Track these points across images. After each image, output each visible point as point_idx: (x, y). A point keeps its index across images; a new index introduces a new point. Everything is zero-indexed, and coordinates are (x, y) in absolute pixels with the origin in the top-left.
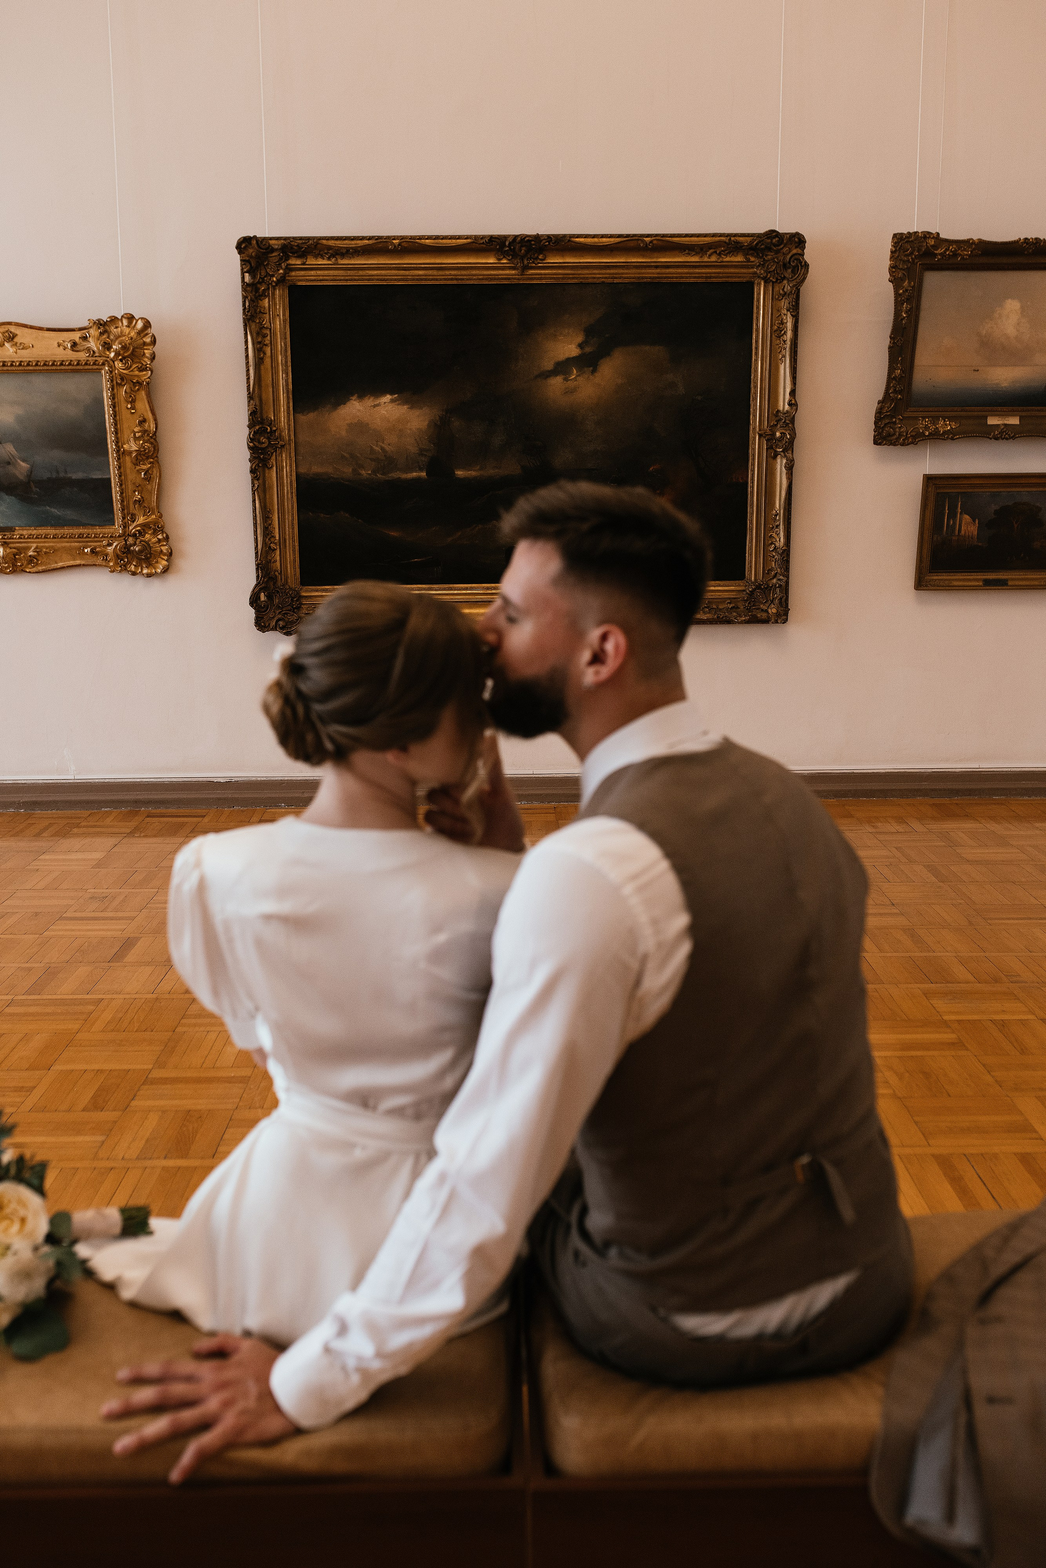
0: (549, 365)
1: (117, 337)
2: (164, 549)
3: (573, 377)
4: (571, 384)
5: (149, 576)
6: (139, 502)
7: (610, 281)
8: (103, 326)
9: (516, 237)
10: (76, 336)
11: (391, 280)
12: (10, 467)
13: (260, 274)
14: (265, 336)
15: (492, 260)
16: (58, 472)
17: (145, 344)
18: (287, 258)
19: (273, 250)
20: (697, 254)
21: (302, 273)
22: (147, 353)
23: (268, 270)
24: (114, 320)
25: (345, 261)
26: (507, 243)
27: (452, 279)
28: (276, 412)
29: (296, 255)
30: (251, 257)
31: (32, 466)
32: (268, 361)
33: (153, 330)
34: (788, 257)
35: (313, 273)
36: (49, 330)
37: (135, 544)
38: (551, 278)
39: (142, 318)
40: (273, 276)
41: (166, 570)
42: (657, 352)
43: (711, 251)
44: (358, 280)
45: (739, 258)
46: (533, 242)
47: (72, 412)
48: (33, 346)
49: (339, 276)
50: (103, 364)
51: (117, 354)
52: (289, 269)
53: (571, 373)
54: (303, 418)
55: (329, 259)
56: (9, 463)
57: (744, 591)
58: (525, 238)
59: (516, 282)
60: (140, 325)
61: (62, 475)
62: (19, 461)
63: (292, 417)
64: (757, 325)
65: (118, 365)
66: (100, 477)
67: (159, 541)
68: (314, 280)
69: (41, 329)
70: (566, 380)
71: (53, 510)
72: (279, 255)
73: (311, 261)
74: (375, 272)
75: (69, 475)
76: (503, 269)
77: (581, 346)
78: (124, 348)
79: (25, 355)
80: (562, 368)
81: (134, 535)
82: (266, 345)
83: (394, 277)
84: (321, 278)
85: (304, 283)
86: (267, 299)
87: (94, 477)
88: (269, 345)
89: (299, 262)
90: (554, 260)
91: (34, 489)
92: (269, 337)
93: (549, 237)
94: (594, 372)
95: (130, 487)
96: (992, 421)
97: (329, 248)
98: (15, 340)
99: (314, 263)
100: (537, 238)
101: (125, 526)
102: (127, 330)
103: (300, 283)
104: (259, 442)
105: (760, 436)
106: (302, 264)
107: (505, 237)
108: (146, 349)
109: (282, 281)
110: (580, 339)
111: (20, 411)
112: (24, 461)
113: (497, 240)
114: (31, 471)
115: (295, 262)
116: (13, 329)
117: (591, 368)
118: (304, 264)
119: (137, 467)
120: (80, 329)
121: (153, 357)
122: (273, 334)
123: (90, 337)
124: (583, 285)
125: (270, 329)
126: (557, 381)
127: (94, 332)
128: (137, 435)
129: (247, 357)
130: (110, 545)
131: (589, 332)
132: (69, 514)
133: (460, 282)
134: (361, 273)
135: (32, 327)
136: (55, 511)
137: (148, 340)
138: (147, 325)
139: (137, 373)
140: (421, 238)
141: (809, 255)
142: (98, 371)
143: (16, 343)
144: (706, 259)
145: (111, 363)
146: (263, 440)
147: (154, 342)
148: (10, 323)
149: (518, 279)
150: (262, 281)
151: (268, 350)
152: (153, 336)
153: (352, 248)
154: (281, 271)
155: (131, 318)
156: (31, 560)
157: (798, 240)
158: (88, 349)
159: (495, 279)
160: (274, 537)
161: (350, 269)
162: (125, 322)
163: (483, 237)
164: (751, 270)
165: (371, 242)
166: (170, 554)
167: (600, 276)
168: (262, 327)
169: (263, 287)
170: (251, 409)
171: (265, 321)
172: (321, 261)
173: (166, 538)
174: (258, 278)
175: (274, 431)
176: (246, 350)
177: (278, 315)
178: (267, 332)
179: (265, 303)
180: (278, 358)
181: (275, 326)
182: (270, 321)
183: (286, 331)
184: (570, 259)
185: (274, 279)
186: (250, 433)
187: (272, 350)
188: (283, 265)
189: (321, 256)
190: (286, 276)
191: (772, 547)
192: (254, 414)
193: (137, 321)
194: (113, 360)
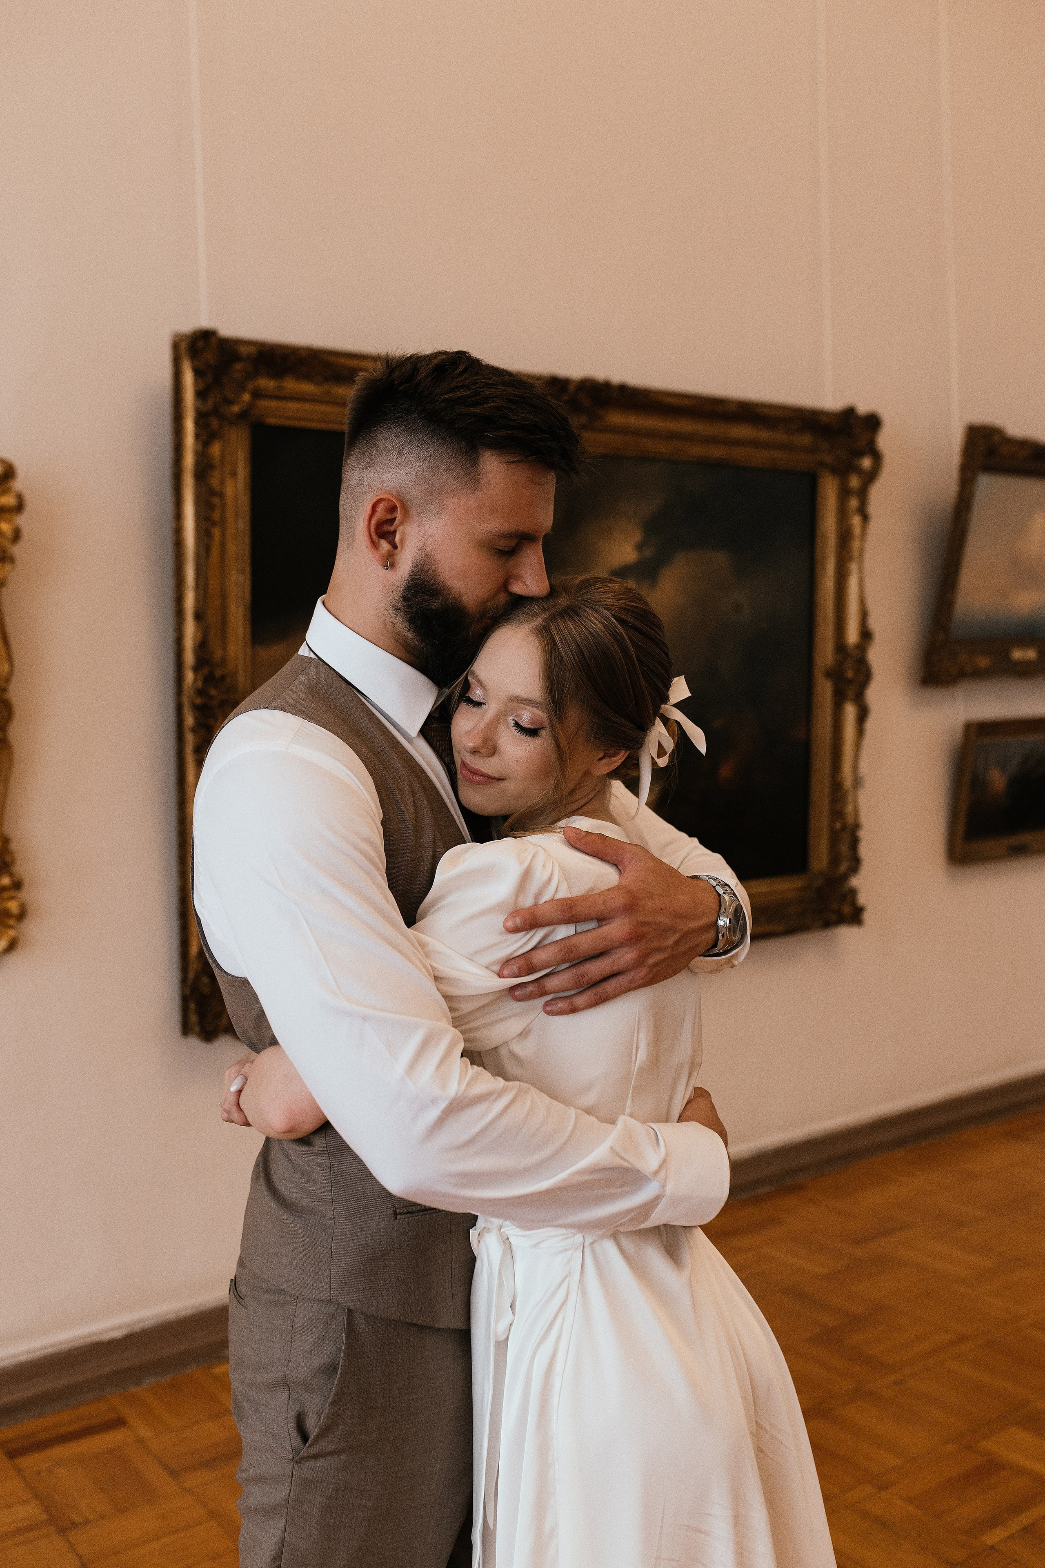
2: (13, 906)
7: (672, 456)
13: (213, 398)
14: (212, 507)
17: (4, 509)
18: (256, 374)
19: (239, 360)
20: (771, 429)
21: (273, 403)
23: (226, 391)
28: (225, 642)
29: (270, 373)
30: (209, 370)
32: (215, 551)
33: (17, 484)
35: (291, 405)
40: (232, 403)
41: (10, 944)
42: (720, 560)
45: (805, 439)
46: (603, 393)
49: (333, 415)
52: (257, 394)
55: (318, 385)
57: (808, 887)
58: (593, 383)
63: (247, 648)
64: (821, 528)
67: (4, 889)
68: (293, 418)
72: (245, 370)
73: (291, 385)
77: (640, 547)
82: (214, 524)
84: (304, 415)
85: (274, 422)
86: (219, 442)
88: (220, 524)
89: (271, 384)
90: (616, 418)
92: (218, 512)
93: (625, 385)
94: (654, 585)
96: (1018, 654)
97: (327, 365)
99: (295, 388)
103: (269, 421)
104: (211, 698)
105: (826, 675)
106: (276, 389)
107: (569, 380)
108: (3, 520)
109: (243, 415)
110: (636, 536)
115: (266, 383)
117: (652, 578)
118: (280, 388)
121: (17, 536)
122: (224, 507)
124: (644, 459)
125: (223, 496)
129: (178, 543)
131: (650, 528)
137: (8, 501)
138: (8, 473)
144: (776, 437)
146: (213, 692)
147: (20, 507)
150: (215, 412)
151: (216, 532)
152: (19, 495)
154: (246, 397)
157: (873, 422)
164: (816, 457)
166: (22, 915)
167: (663, 448)
168: (212, 493)
169: (215, 423)
170: (195, 638)
171: (215, 482)
172: (307, 388)
173: (17, 885)
174: (210, 403)
175: (223, 678)
176: (178, 530)
177: (234, 474)
178: (216, 501)
179: (216, 449)
180: (232, 548)
181: (229, 491)
182: (223, 483)
183: (244, 500)
184: (634, 420)
185: (235, 409)
186: (195, 681)
187: (223, 533)
188: (250, 386)
189: (308, 378)
190: (251, 405)
191: (838, 825)
192: (202, 647)
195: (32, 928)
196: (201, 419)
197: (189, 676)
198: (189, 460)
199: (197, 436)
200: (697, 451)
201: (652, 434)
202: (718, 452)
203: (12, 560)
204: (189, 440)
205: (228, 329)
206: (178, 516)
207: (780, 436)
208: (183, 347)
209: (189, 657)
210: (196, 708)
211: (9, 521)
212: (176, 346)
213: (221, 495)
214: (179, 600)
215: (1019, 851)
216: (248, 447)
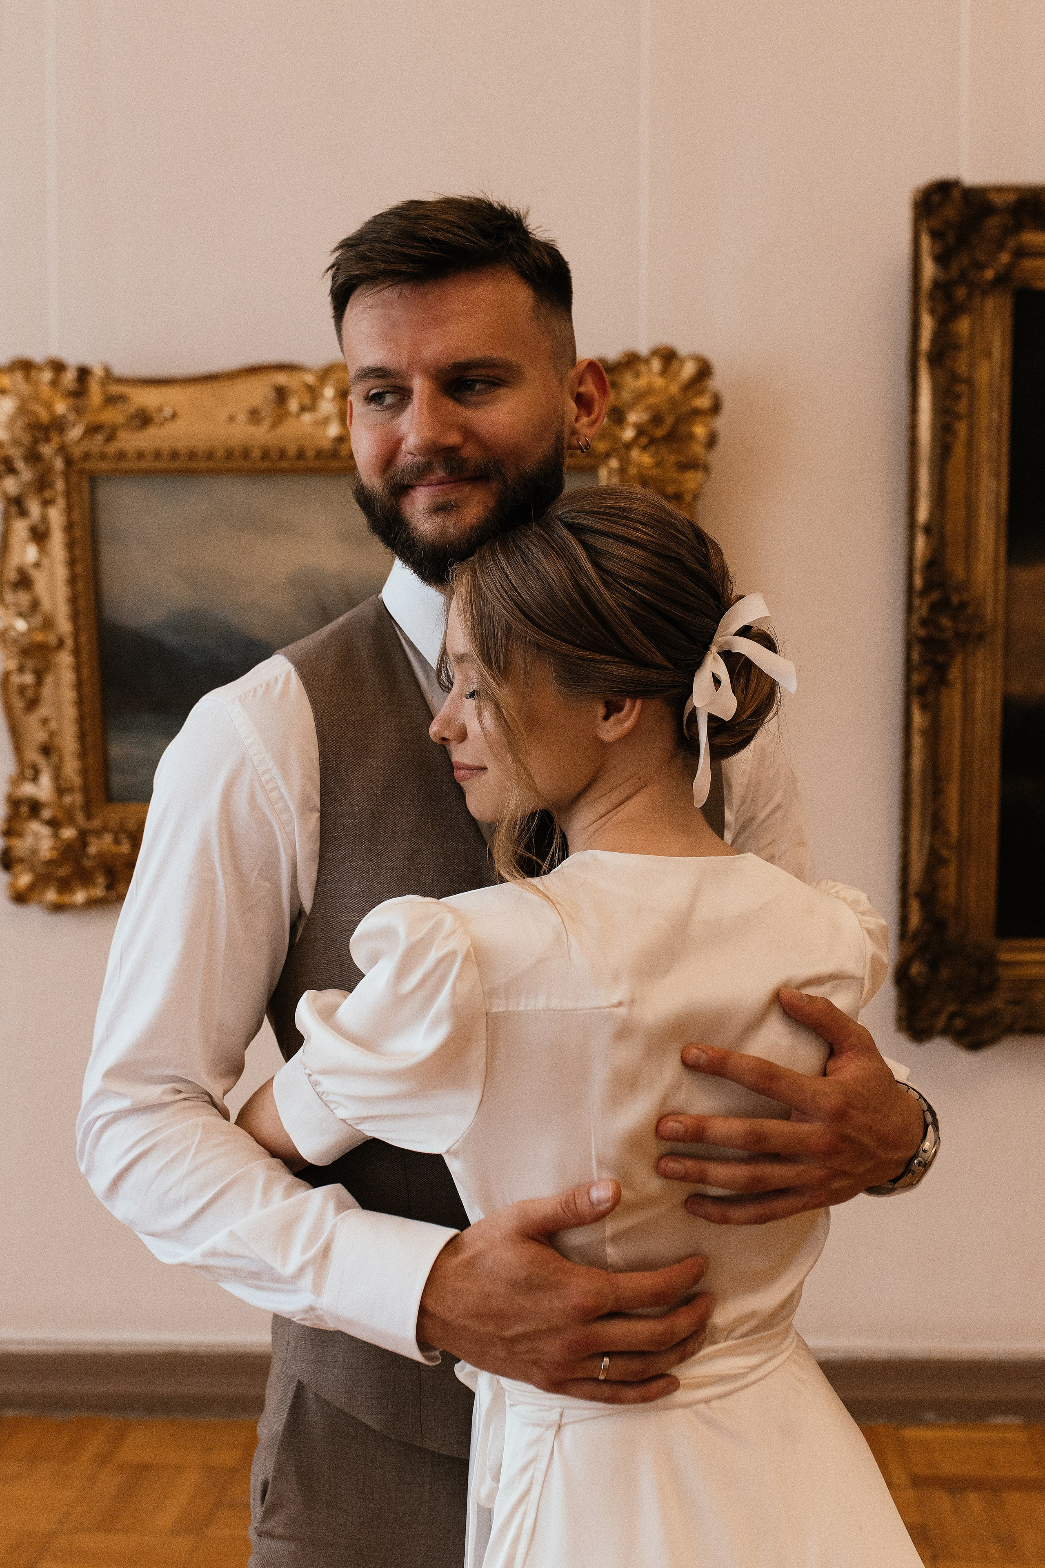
1: (640, 396)
13: (961, 262)
14: (957, 397)
17: (697, 412)
18: (1018, 227)
22: (700, 430)
23: (976, 253)
24: (631, 361)
28: (969, 562)
30: (949, 225)
32: (959, 451)
33: (714, 383)
39: (696, 356)
40: (986, 266)
50: (607, 455)
51: (641, 431)
52: (1021, 253)
54: (1026, 576)
60: (689, 370)
63: (1003, 573)
65: (642, 458)
72: (1002, 224)
78: (656, 419)
82: (958, 417)
86: (966, 316)
88: (966, 416)
92: (966, 403)
102: (659, 382)
103: (1038, 285)
104: (940, 629)
108: (698, 424)
109: (1002, 280)
115: (1034, 238)
121: (712, 441)
122: (973, 396)
129: (913, 442)
137: (703, 402)
138: (704, 370)
139: (674, 474)
142: (594, 469)
145: (624, 451)
146: (945, 622)
147: (716, 408)
150: (963, 278)
151: (962, 428)
152: (717, 396)
154: (1005, 258)
155: (669, 356)
160: (947, 833)
162: (656, 365)
168: (954, 378)
169: (961, 293)
170: (925, 557)
171: (961, 365)
174: (954, 270)
175: (963, 605)
176: (913, 427)
177: (989, 354)
178: (962, 389)
179: (963, 326)
180: (984, 446)
181: (981, 375)
182: (972, 366)
185: (989, 274)
187: (971, 429)
188: (1011, 244)
190: (1012, 267)
192: (937, 566)
193: (682, 362)
194: (628, 446)
196: (941, 291)
198: (925, 341)
203: (706, 468)
204: (925, 317)
206: (914, 410)
211: (706, 425)
212: (916, 205)
213: (969, 381)
214: (912, 510)
216: (1008, 321)
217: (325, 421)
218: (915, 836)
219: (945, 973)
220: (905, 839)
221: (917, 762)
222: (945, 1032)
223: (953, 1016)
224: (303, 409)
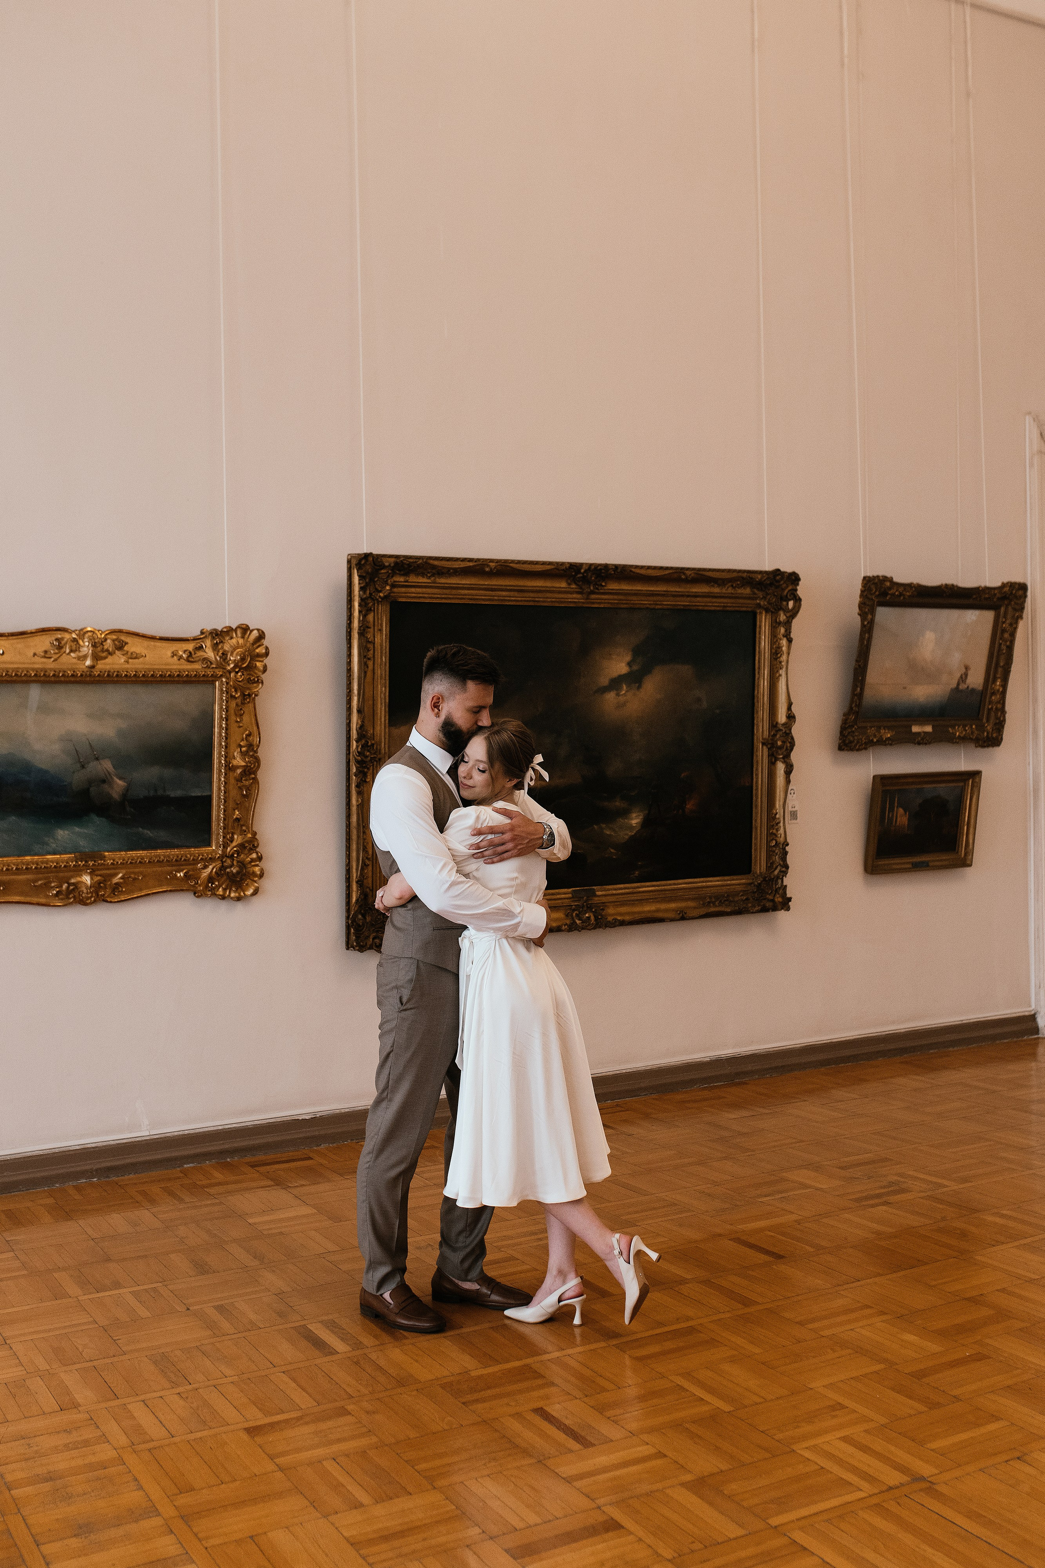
0: (604, 681)
1: (234, 648)
2: (257, 870)
3: (624, 692)
4: (622, 699)
5: (239, 899)
6: (238, 820)
7: (653, 606)
8: (218, 636)
9: (591, 565)
10: (190, 646)
11: (480, 599)
12: (106, 786)
13: (370, 590)
14: (369, 650)
15: (563, 584)
16: (156, 791)
17: (259, 655)
18: (394, 574)
19: (384, 567)
20: (719, 585)
21: (403, 590)
22: (260, 664)
23: (377, 586)
24: (228, 630)
25: (443, 580)
26: (582, 571)
27: (530, 601)
28: (375, 725)
29: (402, 573)
30: (367, 573)
31: (129, 785)
32: (369, 674)
33: (266, 642)
34: (786, 592)
35: (413, 590)
36: (162, 639)
37: (231, 866)
38: (609, 603)
39: (258, 630)
40: (380, 591)
41: (256, 892)
42: (686, 670)
43: (730, 584)
44: (453, 598)
45: (746, 591)
46: (603, 571)
47: (178, 725)
48: (145, 656)
49: (437, 594)
50: (220, 676)
51: (235, 665)
52: (393, 586)
53: (620, 689)
55: (429, 578)
56: (104, 781)
57: (751, 883)
58: (598, 567)
59: (580, 605)
60: (255, 634)
61: (160, 792)
62: (115, 778)
63: (387, 730)
64: (759, 648)
65: (236, 677)
66: (200, 794)
67: (252, 860)
68: (415, 597)
69: (153, 638)
70: (618, 695)
71: (146, 831)
72: (388, 572)
73: (413, 579)
74: (466, 592)
75: (168, 793)
76: (571, 593)
77: (629, 664)
78: (241, 659)
79: (136, 665)
80: (615, 683)
81: (231, 857)
82: (369, 659)
83: (483, 597)
84: (421, 595)
85: (404, 600)
86: (372, 614)
87: (193, 794)
88: (372, 659)
89: (402, 579)
90: (613, 586)
91: (128, 809)
92: (372, 652)
93: (616, 567)
94: (639, 687)
95: (231, 805)
96: (917, 729)
97: (434, 567)
98: (126, 648)
99: (415, 581)
100: (606, 567)
101: (225, 846)
102: (241, 641)
103: (401, 600)
104: (368, 756)
105: (763, 744)
106: (405, 582)
107: (581, 564)
108: (257, 661)
109: (386, 597)
110: (628, 658)
111: (123, 724)
112: (121, 778)
113: (575, 568)
114: (127, 789)
115: (399, 579)
116: (123, 638)
117: (637, 685)
118: (407, 581)
119: (239, 783)
120: (195, 639)
121: (265, 669)
122: (374, 649)
123: (206, 646)
124: (632, 609)
125: (374, 643)
126: (611, 696)
127: (208, 643)
128: (243, 749)
130: (205, 867)
131: (637, 652)
132: (162, 835)
133: (536, 604)
134: (454, 592)
135: (144, 636)
136: (148, 833)
137: (261, 650)
138: (261, 636)
139: (248, 685)
140: (513, 561)
141: (802, 590)
142: (213, 683)
143: (128, 652)
144: (724, 591)
145: (228, 674)
146: (368, 753)
147: (267, 654)
148: (120, 631)
149: (583, 603)
150: (371, 597)
151: (370, 663)
152: (267, 648)
153: (452, 568)
154: (388, 588)
155: (245, 629)
156: (116, 888)
157: (794, 578)
158: (206, 660)
159: (565, 602)
161: (446, 588)
162: (240, 633)
163: (563, 564)
164: (755, 602)
165: (471, 564)
166: (261, 876)
167: (646, 602)
168: (368, 642)
169: (370, 603)
170: (357, 723)
171: (369, 636)
172: (421, 580)
173: (260, 858)
174: (368, 593)
175: (373, 745)
176: (349, 663)
177: (381, 630)
178: (371, 646)
179: (370, 617)
180: (378, 672)
181: (378, 640)
182: (374, 636)
183: (386, 645)
184: (625, 587)
185: (382, 594)
186: (357, 747)
187: (374, 664)
188: (390, 581)
189: (423, 575)
190: (391, 591)
191: (774, 843)
192: (361, 728)
193: (252, 631)
194: (230, 672)
195: (266, 884)
196: (363, 602)
197: (354, 744)
198: (356, 624)
199: (360, 612)
200: (668, 602)
201: (637, 594)
202: (684, 602)
203: (261, 682)
204: (356, 613)
205: (377, 549)
206: (350, 655)
207: (728, 590)
208: (354, 562)
209: (354, 734)
210: (357, 762)
211: (262, 661)
212: (349, 562)
214: (349, 702)
215: (918, 867)
216: (388, 615)
217: (85, 657)
218: (354, 854)
219: (368, 919)
220: (349, 857)
221: (354, 819)
222: (371, 948)
223: (374, 939)
224: (71, 651)
